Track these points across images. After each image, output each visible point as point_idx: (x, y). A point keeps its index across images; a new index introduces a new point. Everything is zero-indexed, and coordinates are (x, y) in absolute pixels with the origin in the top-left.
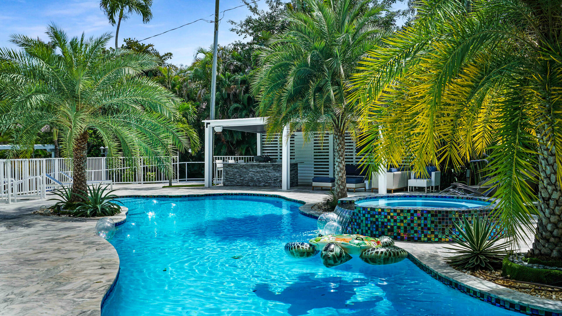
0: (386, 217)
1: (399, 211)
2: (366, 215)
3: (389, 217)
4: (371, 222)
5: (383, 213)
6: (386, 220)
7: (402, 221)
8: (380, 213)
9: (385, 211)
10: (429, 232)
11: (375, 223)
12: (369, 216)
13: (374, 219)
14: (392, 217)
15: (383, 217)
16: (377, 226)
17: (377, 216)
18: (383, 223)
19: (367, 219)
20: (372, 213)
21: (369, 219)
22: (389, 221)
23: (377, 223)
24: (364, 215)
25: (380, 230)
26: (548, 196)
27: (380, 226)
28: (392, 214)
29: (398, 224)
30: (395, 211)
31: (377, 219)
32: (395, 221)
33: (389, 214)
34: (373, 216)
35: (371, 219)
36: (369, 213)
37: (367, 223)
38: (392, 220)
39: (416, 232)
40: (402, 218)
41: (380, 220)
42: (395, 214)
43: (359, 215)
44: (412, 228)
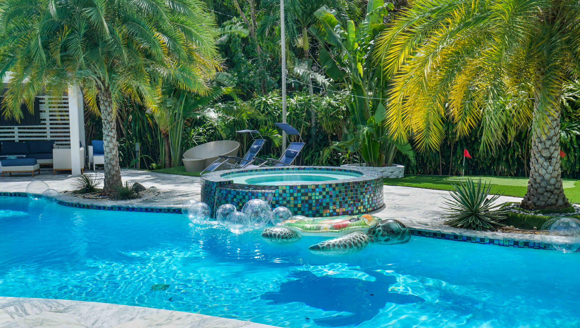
0: (321, 193)
1: (334, 186)
2: (295, 195)
3: (324, 193)
4: (302, 201)
5: (317, 190)
6: (321, 197)
7: (337, 196)
8: (313, 190)
9: (320, 187)
10: (360, 204)
11: (307, 202)
12: (299, 194)
13: (306, 198)
14: (327, 193)
15: (317, 194)
16: (310, 205)
17: (310, 194)
18: (317, 201)
19: (296, 198)
20: (303, 191)
21: (299, 199)
22: (324, 197)
23: (310, 202)
24: (292, 195)
25: (314, 209)
27: (314, 204)
28: (327, 190)
29: (334, 200)
30: (330, 185)
31: (310, 198)
32: (331, 196)
33: (324, 189)
34: (305, 194)
35: (303, 198)
36: (299, 191)
37: (296, 202)
38: (328, 196)
39: (349, 206)
40: (338, 193)
41: (313, 198)
42: (331, 189)
43: (284, 195)
44: (346, 202)
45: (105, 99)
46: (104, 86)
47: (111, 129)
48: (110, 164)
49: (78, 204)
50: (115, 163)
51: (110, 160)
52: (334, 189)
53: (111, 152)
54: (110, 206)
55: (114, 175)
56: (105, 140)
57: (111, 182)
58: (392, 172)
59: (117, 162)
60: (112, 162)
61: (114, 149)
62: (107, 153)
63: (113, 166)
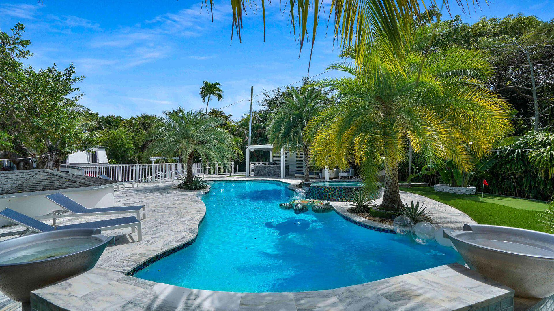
0: (324, 190)
2: (315, 190)
4: (317, 193)
6: (324, 192)
7: (331, 192)
8: (321, 189)
9: (324, 187)
10: (343, 197)
11: (319, 193)
13: (319, 192)
14: (326, 190)
15: (322, 190)
16: (320, 194)
17: (320, 190)
18: (322, 193)
19: (315, 191)
20: (317, 188)
22: (325, 192)
25: (321, 196)
26: (388, 181)
28: (326, 189)
29: (329, 194)
31: (320, 191)
32: (328, 192)
33: (325, 189)
34: (318, 190)
36: (316, 189)
38: (326, 192)
39: (336, 197)
40: (331, 191)
41: (321, 192)
42: (328, 189)
44: (335, 195)
52: (329, 189)
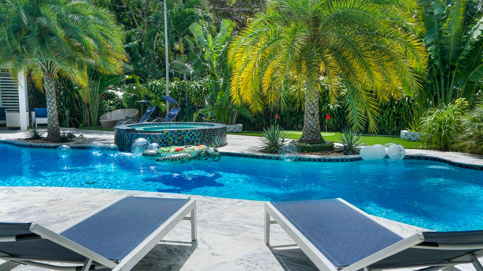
0: (189, 135)
1: (197, 131)
2: (174, 136)
3: (191, 135)
4: (178, 140)
5: (187, 133)
6: (189, 137)
7: (199, 137)
8: (185, 133)
9: (188, 131)
10: (212, 142)
11: (181, 140)
12: (176, 136)
13: (181, 138)
14: (193, 135)
15: (187, 135)
17: (182, 136)
18: (187, 139)
19: (174, 138)
20: (178, 134)
21: (176, 138)
22: (191, 137)
23: (183, 140)
24: (171, 136)
27: (185, 142)
28: (193, 133)
29: (197, 139)
30: (195, 130)
31: (183, 138)
32: (195, 137)
33: (191, 133)
34: (180, 136)
35: (178, 138)
36: (176, 134)
37: (174, 140)
38: (193, 137)
40: (199, 135)
41: (185, 138)
42: (195, 133)
43: (167, 136)
44: (204, 141)
45: (48, 78)
46: (47, 69)
47: (53, 97)
48: (52, 120)
49: (30, 145)
50: (55, 120)
51: (52, 117)
52: (197, 133)
53: (52, 112)
54: (54, 146)
55: (54, 127)
56: (48, 104)
57: (53, 132)
58: (235, 128)
59: (56, 119)
60: (53, 119)
61: (54, 110)
62: (50, 113)
63: (54, 122)
